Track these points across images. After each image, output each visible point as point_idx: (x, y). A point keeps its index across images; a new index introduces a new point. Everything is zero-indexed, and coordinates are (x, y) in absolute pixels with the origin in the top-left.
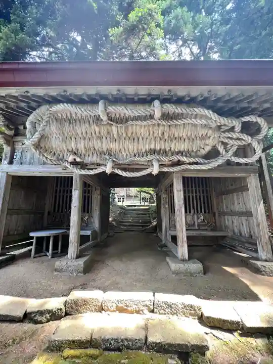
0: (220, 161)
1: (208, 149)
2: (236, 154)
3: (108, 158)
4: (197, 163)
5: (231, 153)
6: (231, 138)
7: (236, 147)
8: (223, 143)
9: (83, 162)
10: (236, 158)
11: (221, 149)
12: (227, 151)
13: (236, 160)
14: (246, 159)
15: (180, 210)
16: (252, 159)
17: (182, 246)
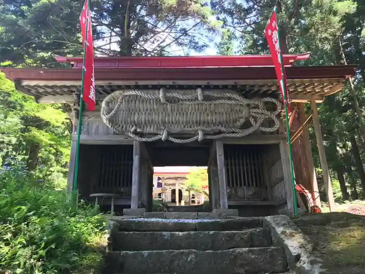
0: (251, 130)
1: (242, 121)
2: (263, 125)
3: (163, 129)
4: (233, 132)
5: (258, 124)
6: (258, 113)
7: (262, 120)
8: (253, 117)
9: (142, 132)
10: (263, 128)
11: (252, 121)
12: (256, 122)
13: (263, 129)
14: (269, 129)
15: (221, 171)
16: (274, 129)
17: (223, 198)
